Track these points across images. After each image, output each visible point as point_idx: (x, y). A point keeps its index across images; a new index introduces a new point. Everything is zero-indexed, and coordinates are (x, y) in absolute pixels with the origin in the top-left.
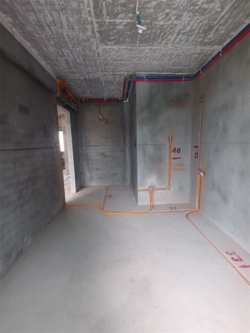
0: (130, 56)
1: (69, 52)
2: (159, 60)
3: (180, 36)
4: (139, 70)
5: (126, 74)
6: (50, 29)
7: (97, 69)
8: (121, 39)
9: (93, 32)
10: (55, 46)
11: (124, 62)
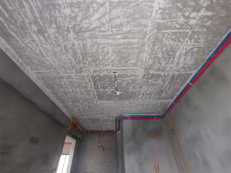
0: (117, 106)
1: (80, 104)
2: (136, 108)
3: (145, 96)
4: (124, 113)
5: (116, 115)
6: (71, 94)
7: (97, 113)
8: (110, 98)
9: (94, 95)
10: (72, 102)
11: (114, 109)
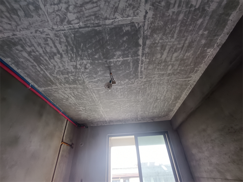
9: (144, 45)
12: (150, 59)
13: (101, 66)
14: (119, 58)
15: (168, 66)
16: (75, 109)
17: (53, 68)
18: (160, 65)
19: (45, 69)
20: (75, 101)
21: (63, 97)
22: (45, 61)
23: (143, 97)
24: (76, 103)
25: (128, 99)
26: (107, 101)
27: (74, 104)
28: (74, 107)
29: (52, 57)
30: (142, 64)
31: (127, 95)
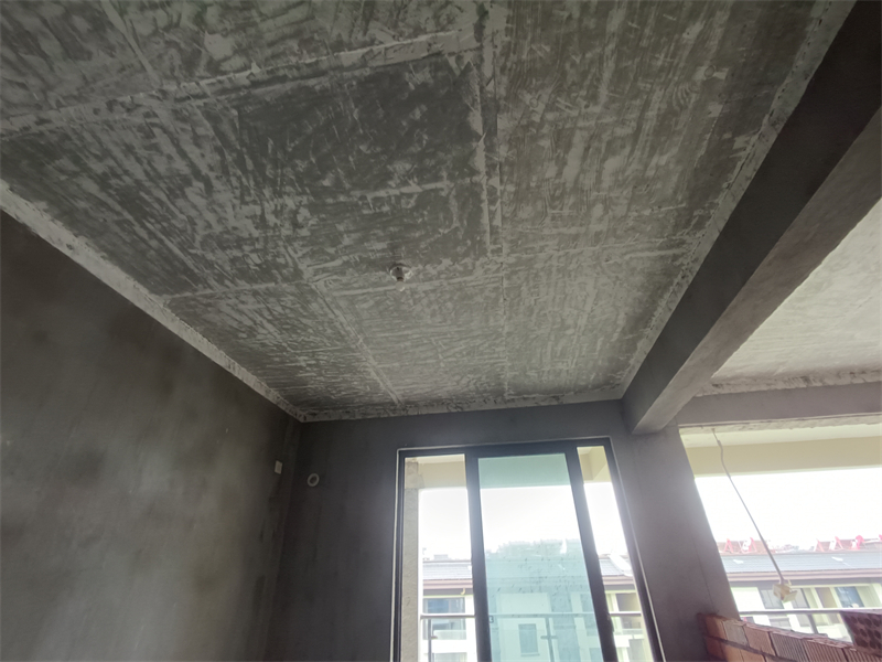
12: (518, 185)
13: (348, 215)
14: (405, 183)
15: (590, 206)
16: (282, 362)
17: (189, 227)
18: (557, 203)
19: (163, 233)
20: (278, 337)
21: (235, 325)
22: (156, 206)
23: (510, 318)
24: (284, 344)
25: (459, 326)
26: (387, 335)
27: (275, 345)
28: (277, 356)
29: (178, 192)
30: (492, 202)
31: (453, 314)
